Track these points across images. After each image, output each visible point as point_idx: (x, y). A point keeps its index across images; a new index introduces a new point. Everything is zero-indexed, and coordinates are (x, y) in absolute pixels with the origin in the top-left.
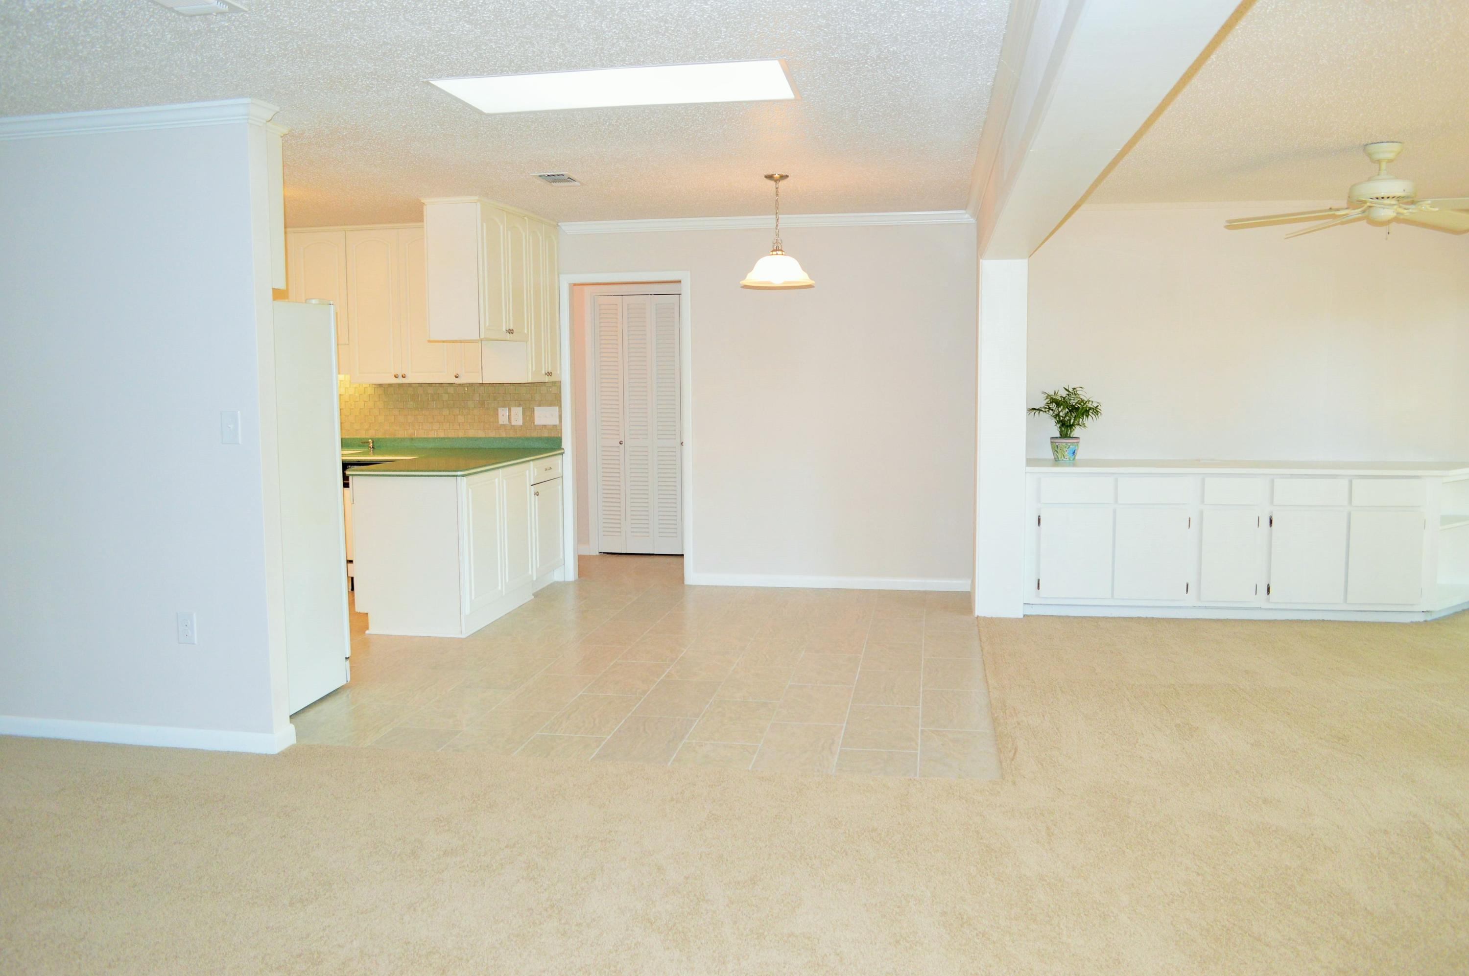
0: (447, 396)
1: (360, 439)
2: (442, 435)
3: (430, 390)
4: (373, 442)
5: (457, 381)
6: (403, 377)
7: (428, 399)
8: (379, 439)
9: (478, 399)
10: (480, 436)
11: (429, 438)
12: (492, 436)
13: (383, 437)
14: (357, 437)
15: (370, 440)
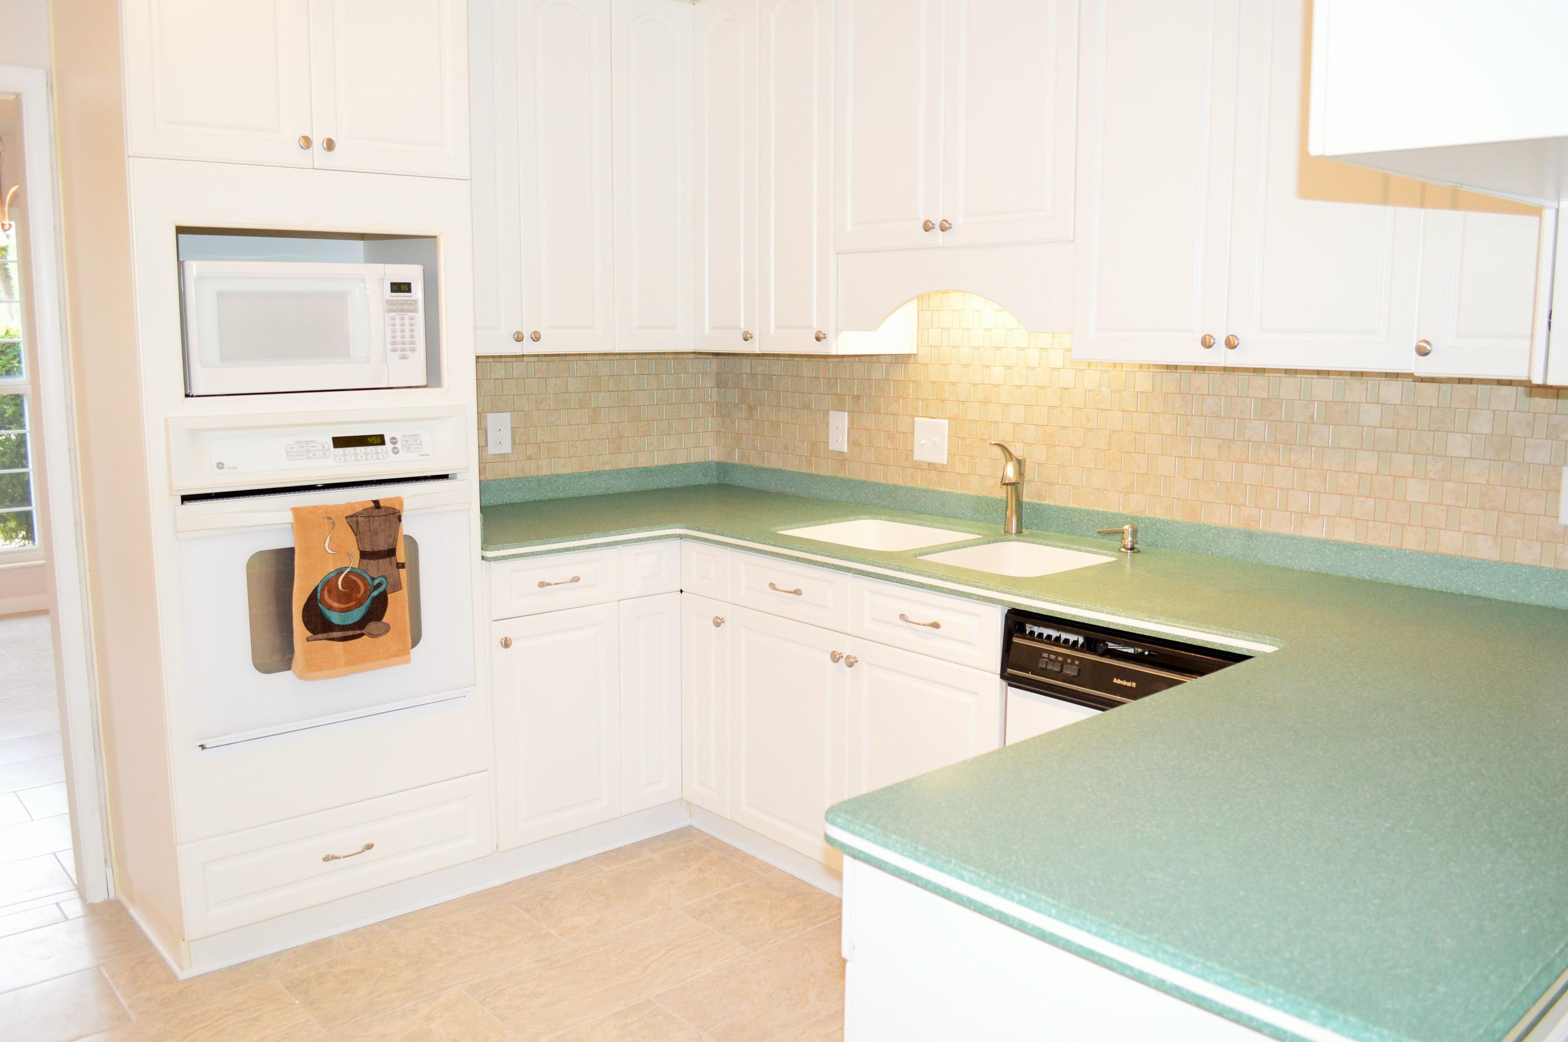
0: (1375, 410)
1: (1105, 515)
2: (1347, 535)
3: (1323, 389)
4: (1134, 533)
5: (1423, 367)
6: (1231, 344)
7: (1312, 417)
8: (1153, 522)
9: (1486, 429)
10: (1481, 555)
11: (1305, 539)
12: (1527, 561)
13: (1167, 518)
14: (1097, 509)
15: (1127, 527)
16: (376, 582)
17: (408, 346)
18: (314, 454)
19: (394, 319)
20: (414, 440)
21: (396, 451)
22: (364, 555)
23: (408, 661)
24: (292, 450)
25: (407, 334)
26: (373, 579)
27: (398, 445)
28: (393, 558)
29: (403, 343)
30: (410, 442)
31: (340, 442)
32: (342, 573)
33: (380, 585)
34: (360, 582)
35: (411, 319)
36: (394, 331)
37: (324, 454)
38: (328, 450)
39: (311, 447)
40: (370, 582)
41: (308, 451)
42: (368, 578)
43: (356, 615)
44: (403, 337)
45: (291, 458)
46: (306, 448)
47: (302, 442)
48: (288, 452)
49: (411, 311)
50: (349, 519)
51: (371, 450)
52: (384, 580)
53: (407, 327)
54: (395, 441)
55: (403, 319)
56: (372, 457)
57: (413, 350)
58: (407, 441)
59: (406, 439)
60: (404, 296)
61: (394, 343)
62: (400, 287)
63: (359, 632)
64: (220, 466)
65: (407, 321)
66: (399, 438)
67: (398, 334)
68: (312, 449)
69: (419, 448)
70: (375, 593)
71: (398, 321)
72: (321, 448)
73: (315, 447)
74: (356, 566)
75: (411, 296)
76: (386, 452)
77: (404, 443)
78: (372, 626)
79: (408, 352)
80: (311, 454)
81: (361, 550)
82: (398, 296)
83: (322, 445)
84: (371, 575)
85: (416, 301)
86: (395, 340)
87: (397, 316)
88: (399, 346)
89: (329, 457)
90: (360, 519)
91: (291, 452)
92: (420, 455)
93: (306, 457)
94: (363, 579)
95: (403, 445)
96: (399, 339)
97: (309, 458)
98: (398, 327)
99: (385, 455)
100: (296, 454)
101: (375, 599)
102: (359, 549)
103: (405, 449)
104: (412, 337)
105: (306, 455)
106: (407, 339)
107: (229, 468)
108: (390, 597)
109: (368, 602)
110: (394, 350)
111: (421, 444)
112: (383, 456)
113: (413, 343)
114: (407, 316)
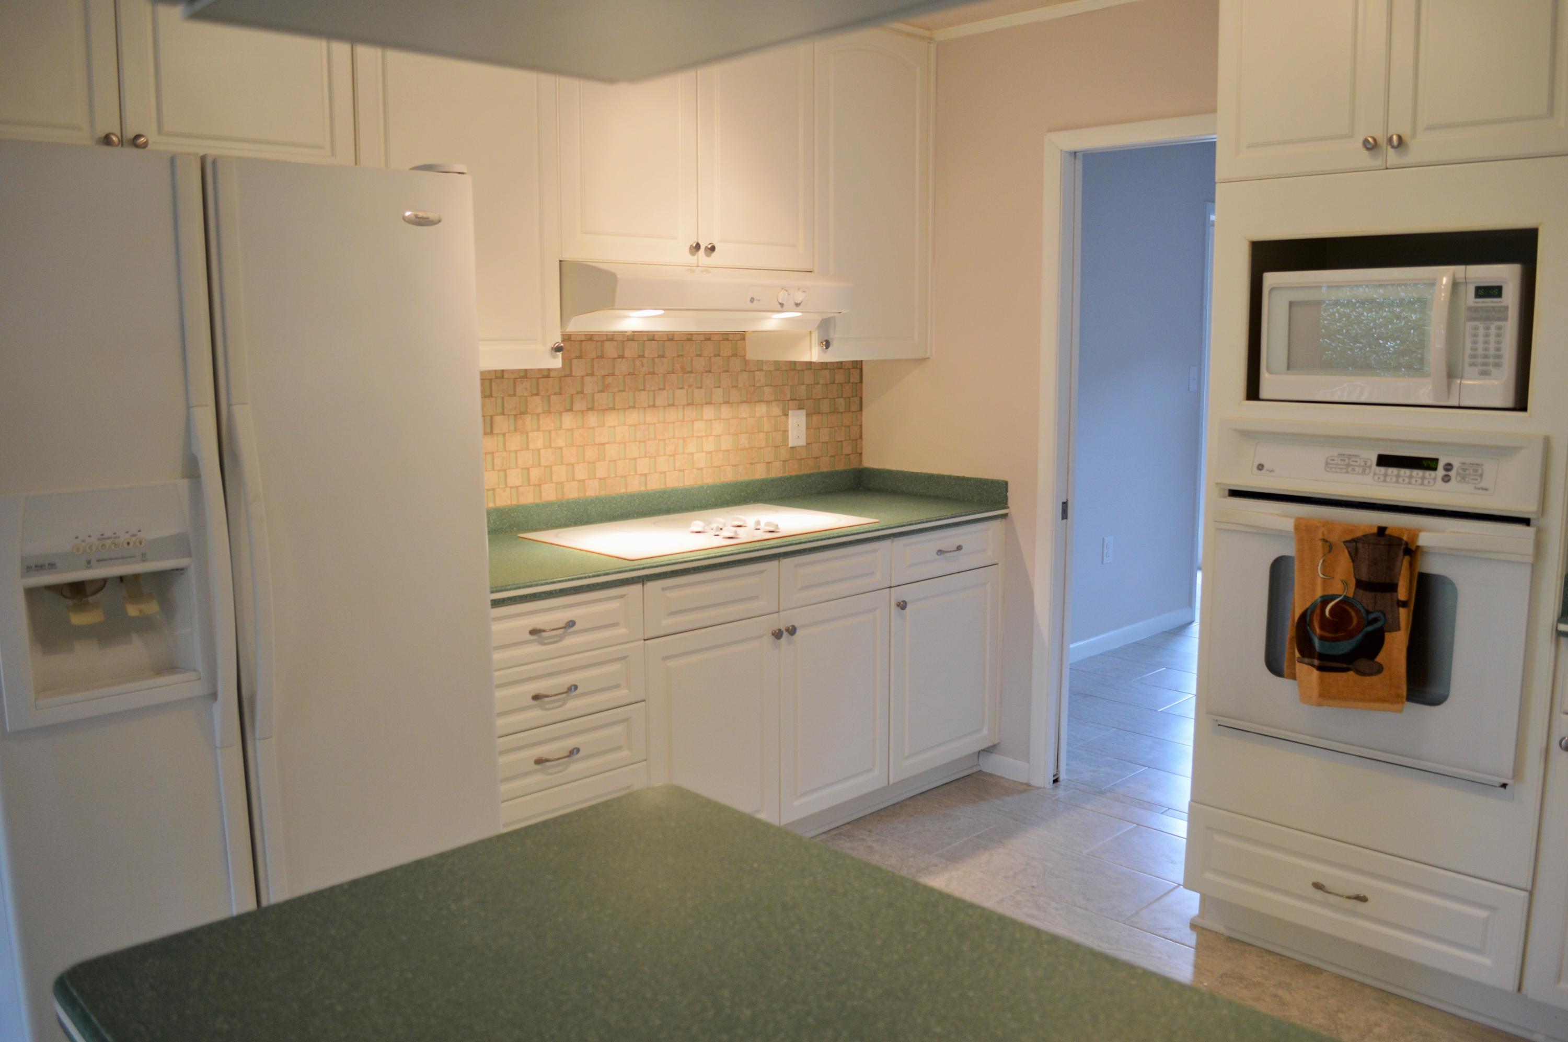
16: (1371, 616)
17: (1491, 360)
18: (1353, 469)
19: (1476, 328)
20: (1474, 470)
21: (1446, 479)
22: (1360, 584)
23: (1401, 711)
24: (1332, 462)
25: (1492, 346)
26: (1368, 612)
27: (1452, 474)
28: (1394, 594)
29: (1486, 357)
30: (1468, 472)
31: (1385, 461)
32: (1332, 600)
33: (1376, 620)
34: (1353, 614)
35: (1499, 328)
36: (1475, 342)
37: (1364, 471)
38: (1370, 467)
39: (1353, 461)
40: (1364, 615)
41: (1348, 465)
42: (1362, 611)
43: (1345, 647)
44: (1486, 349)
45: (1328, 469)
46: (1347, 462)
47: (1344, 455)
48: (1327, 464)
49: (1499, 319)
50: (1348, 544)
51: (1417, 474)
52: (1382, 616)
53: (1492, 339)
54: (1449, 467)
55: (1488, 328)
56: (1416, 481)
57: (1498, 365)
58: (1464, 470)
59: (1463, 468)
60: (1492, 302)
61: (1474, 356)
62: (1489, 291)
63: (1345, 666)
64: (1260, 467)
65: (1493, 331)
66: (1456, 464)
67: (1480, 346)
68: (1352, 463)
69: (1477, 479)
70: (1370, 629)
71: (1481, 331)
72: (1362, 464)
73: (1356, 462)
74: (1351, 595)
75: (1501, 302)
76: (1435, 479)
77: (1460, 471)
78: (1363, 663)
79: (1491, 368)
80: (1350, 469)
81: (1357, 578)
82: (1484, 302)
83: (1364, 461)
84: (1366, 608)
85: (1506, 308)
86: (1474, 353)
87: (1481, 325)
88: (1479, 360)
89: (1369, 474)
90: (1360, 545)
91: (1332, 464)
92: (1475, 488)
93: (1344, 471)
94: (1357, 612)
95: (1458, 474)
96: (1480, 351)
97: (1347, 472)
98: (1481, 339)
99: (1432, 482)
100: (1335, 466)
101: (1368, 635)
102: (1355, 578)
103: (1459, 478)
104: (1498, 349)
105: (1345, 469)
106: (1492, 352)
107: (1268, 470)
108: (1388, 636)
109: (1359, 637)
110: (1473, 365)
111: (1481, 475)
112: (1429, 482)
113: (1499, 357)
114: (1493, 326)
